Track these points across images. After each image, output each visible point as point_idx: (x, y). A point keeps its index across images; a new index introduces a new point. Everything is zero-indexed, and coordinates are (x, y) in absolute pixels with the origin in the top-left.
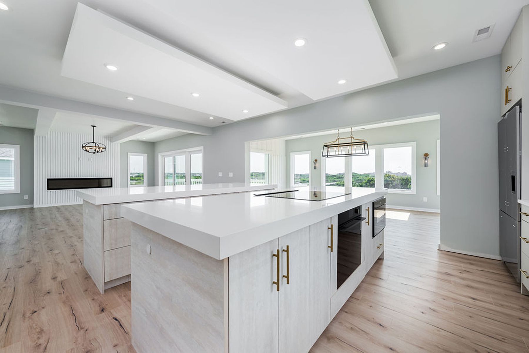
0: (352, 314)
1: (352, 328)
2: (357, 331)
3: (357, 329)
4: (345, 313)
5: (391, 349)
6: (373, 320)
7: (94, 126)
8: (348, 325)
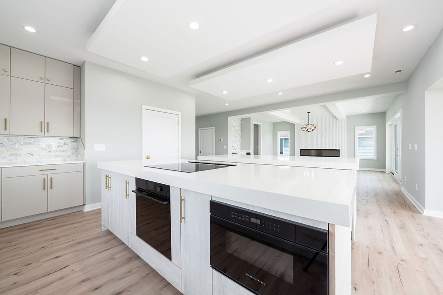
0: (144, 278)
1: (131, 272)
2: (126, 274)
3: (128, 275)
4: (148, 272)
5: (97, 289)
6: (129, 290)
7: (309, 113)
8: (135, 271)
